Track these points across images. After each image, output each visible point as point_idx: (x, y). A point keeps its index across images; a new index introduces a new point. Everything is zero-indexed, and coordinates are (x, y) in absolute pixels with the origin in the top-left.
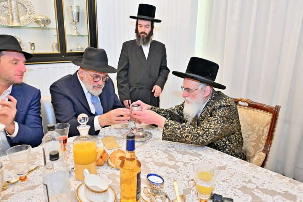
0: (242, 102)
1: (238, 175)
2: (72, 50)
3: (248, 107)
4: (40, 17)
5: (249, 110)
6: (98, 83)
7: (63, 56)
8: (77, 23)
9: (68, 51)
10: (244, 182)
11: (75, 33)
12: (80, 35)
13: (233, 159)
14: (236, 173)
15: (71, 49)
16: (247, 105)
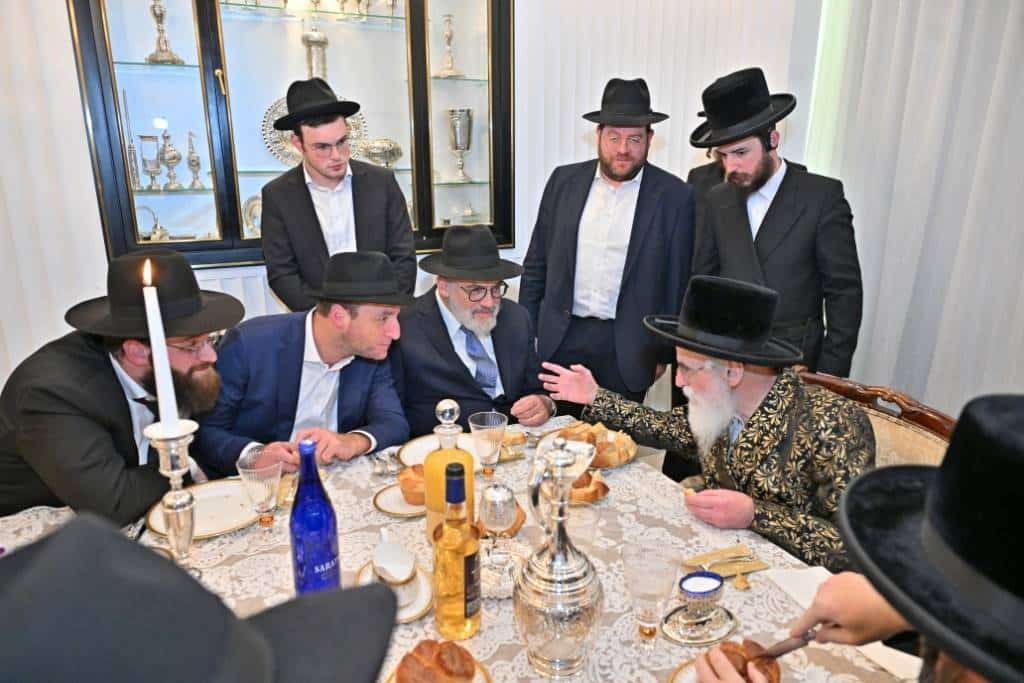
0: (884, 400)
1: (770, 602)
2: (448, 222)
3: (899, 417)
4: (377, 144)
5: (903, 428)
6: (482, 303)
7: (425, 238)
8: (466, 152)
9: (438, 224)
10: (774, 622)
11: (458, 177)
12: (472, 183)
13: (781, 556)
14: (765, 597)
15: (446, 218)
16: (899, 410)
